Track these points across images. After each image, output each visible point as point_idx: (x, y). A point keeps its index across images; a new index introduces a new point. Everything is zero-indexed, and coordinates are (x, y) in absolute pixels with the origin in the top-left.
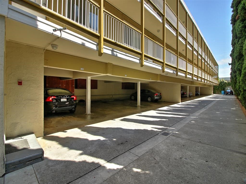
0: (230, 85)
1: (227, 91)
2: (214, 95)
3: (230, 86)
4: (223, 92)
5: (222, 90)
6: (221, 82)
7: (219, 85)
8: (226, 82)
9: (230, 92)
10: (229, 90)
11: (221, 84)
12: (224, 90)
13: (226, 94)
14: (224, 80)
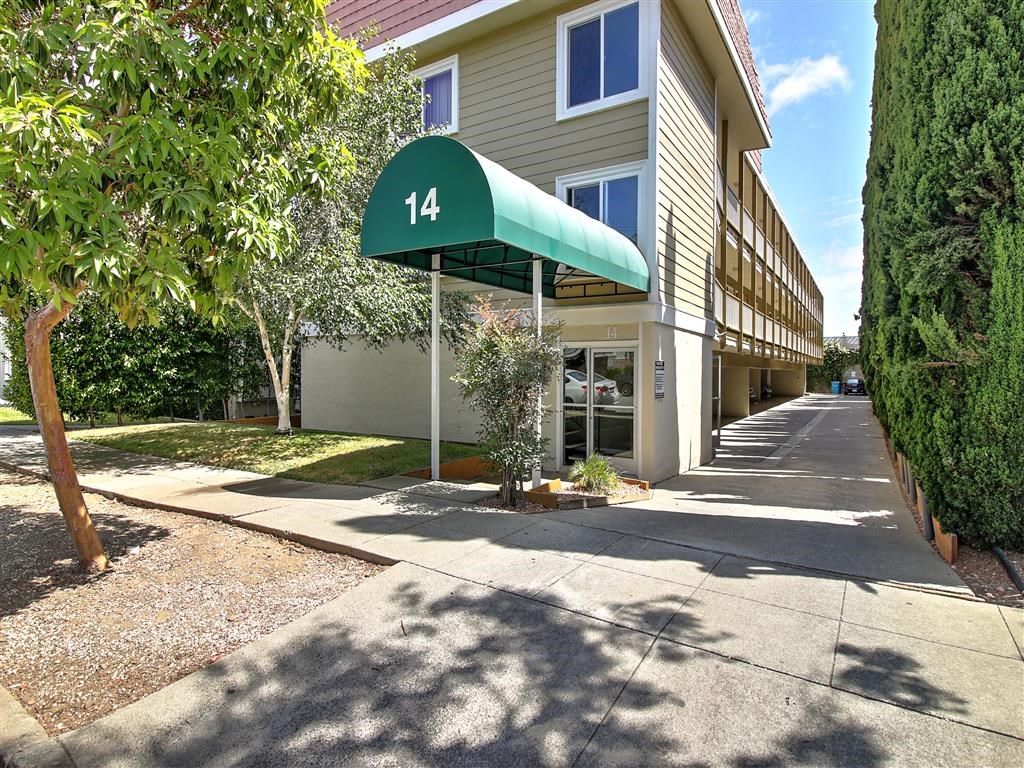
0: (856, 362)
1: (850, 381)
2: (812, 395)
3: (858, 366)
4: (835, 385)
5: (832, 380)
6: (831, 352)
7: (825, 361)
8: (845, 350)
9: (858, 385)
10: (854, 378)
11: (830, 359)
12: (838, 378)
13: (846, 394)
14: (838, 344)
